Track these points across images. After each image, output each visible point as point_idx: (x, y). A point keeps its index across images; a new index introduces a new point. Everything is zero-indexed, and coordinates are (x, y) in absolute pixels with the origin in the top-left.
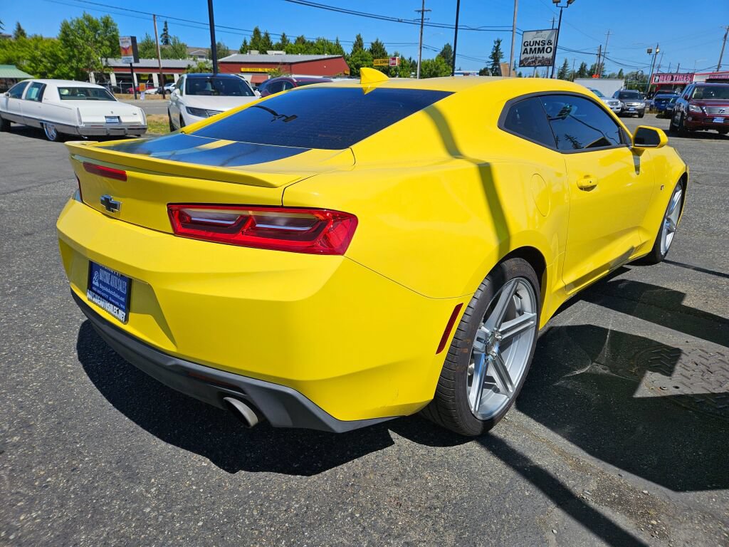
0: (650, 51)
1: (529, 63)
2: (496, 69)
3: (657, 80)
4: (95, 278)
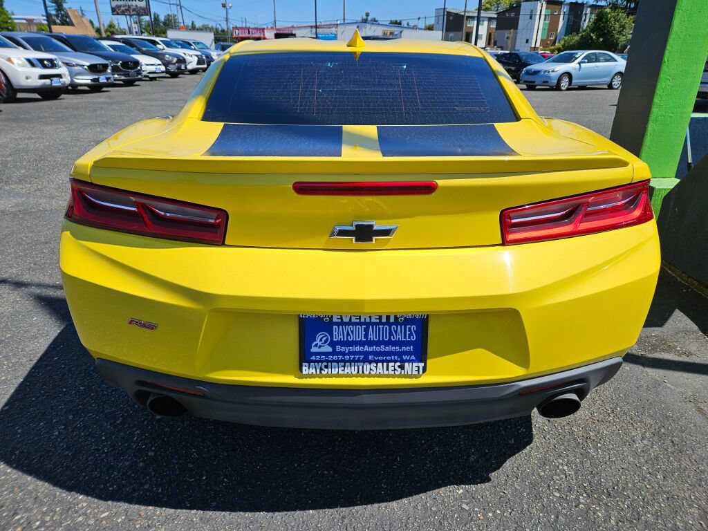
0: (224, 6)
1: (123, 11)
2: (62, 15)
3: (237, 33)
4: (318, 341)
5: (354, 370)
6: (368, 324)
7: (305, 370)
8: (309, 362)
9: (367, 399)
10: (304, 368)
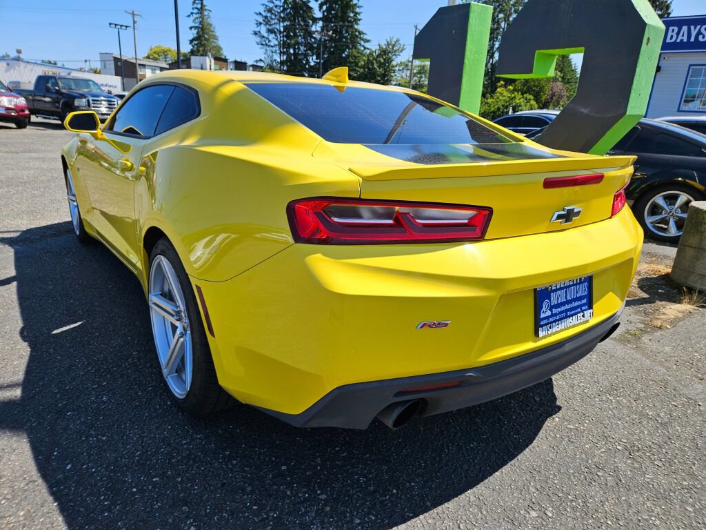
4: (544, 309)
5: (562, 326)
6: (566, 287)
7: (541, 334)
8: (542, 326)
9: (568, 347)
10: (540, 332)
